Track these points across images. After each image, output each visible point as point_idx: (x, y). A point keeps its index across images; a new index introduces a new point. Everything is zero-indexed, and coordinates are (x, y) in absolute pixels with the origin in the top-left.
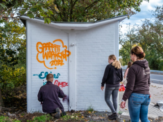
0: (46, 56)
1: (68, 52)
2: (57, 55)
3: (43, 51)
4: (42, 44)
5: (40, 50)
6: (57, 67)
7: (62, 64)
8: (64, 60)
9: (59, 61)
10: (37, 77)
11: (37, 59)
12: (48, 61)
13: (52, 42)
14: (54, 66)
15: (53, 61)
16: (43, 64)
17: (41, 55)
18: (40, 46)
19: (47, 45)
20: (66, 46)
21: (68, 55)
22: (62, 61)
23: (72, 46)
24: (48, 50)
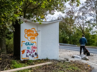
0: (28, 35)
1: (37, 34)
2: (33, 35)
3: (27, 33)
4: (27, 30)
5: (26, 33)
6: (33, 40)
7: (35, 39)
8: (35, 37)
9: (34, 37)
10: (25, 44)
11: (25, 37)
12: (29, 38)
13: (31, 29)
14: (31, 40)
15: (31, 38)
16: (27, 39)
17: (26, 35)
18: (26, 31)
19: (29, 31)
20: (36, 31)
21: (37, 35)
22: (35, 38)
23: (39, 31)
24: (29, 33)
